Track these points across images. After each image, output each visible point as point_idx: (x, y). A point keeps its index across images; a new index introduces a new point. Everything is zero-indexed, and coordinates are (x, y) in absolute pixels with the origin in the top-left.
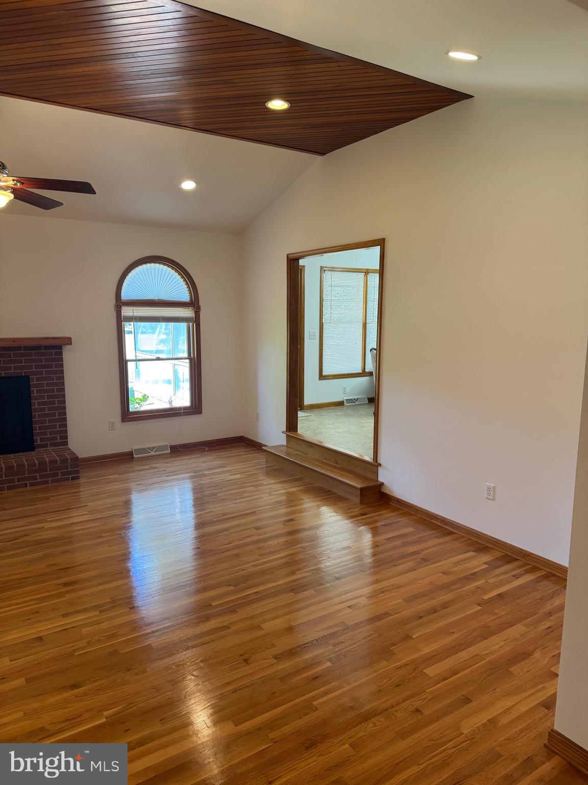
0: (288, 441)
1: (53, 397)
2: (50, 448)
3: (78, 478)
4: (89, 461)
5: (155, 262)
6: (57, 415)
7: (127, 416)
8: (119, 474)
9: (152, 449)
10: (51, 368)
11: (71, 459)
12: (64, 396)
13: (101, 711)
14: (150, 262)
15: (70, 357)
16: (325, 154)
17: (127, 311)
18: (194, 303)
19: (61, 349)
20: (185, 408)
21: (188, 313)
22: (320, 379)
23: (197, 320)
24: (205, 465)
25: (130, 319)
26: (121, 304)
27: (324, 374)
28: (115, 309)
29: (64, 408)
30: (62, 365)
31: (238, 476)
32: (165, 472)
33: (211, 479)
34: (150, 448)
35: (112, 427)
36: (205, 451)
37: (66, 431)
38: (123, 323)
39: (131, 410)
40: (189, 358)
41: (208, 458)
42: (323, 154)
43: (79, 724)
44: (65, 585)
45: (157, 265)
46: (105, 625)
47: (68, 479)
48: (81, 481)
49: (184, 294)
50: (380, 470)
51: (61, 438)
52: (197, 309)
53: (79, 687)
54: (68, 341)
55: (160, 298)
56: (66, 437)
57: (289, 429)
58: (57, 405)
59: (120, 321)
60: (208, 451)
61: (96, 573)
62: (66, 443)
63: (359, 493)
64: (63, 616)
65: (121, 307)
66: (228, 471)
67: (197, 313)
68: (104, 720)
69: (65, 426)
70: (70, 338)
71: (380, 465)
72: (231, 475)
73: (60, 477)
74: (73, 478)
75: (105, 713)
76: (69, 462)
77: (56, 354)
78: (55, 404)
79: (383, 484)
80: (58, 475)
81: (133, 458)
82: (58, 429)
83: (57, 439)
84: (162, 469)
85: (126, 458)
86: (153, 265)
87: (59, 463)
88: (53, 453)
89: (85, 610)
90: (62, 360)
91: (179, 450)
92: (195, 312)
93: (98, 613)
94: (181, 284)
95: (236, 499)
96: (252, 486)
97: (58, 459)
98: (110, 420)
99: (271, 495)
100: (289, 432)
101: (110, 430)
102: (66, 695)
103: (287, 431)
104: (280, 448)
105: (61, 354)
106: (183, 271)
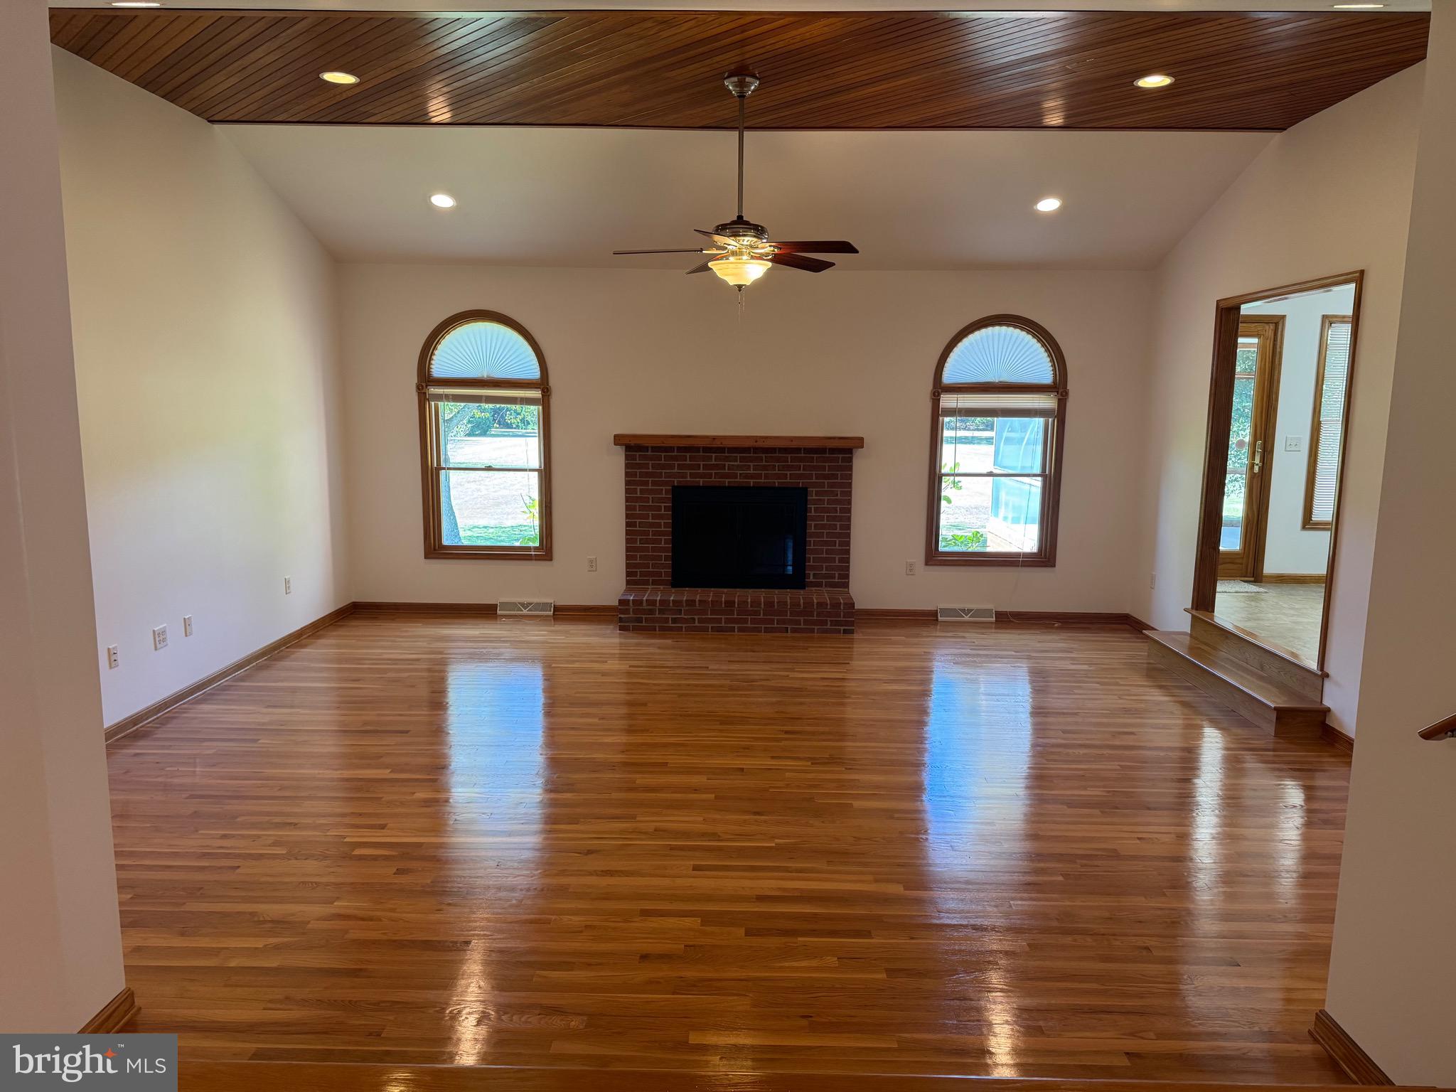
0: (1193, 626)
1: (834, 518)
2: (824, 589)
3: (852, 632)
4: (873, 615)
5: (1000, 325)
6: (837, 545)
7: (934, 556)
8: (907, 637)
9: (967, 612)
10: (835, 479)
11: (845, 604)
12: (849, 519)
13: (774, 837)
14: (993, 325)
15: (862, 467)
16: (1285, 129)
17: (948, 401)
18: (1059, 387)
19: (851, 453)
20: (1026, 555)
21: (1046, 402)
22: (1304, 528)
23: (1060, 415)
24: (1039, 645)
25: (952, 412)
26: (940, 390)
27: (1314, 518)
28: (931, 397)
29: (848, 535)
30: (850, 477)
31: (1085, 667)
32: (973, 644)
33: (1038, 663)
34: (963, 610)
35: (911, 570)
36: (1052, 628)
37: (848, 568)
38: (941, 418)
39: (941, 549)
40: (1043, 475)
41: (1055, 637)
42: (1282, 129)
43: (750, 840)
44: (787, 732)
45: (1004, 328)
46: (810, 776)
47: (839, 632)
48: (856, 636)
49: (1043, 372)
50: (1328, 686)
51: (841, 577)
52: (1061, 395)
53: (762, 815)
54: (859, 442)
55: (1001, 380)
56: (847, 576)
57: (1197, 606)
58: (838, 531)
59: (937, 414)
60: (1058, 628)
61: (827, 729)
62: (846, 585)
63: (1274, 716)
64: (773, 757)
65: (939, 395)
66: (1073, 659)
67: (1062, 403)
68: (774, 845)
69: (848, 560)
70: (862, 439)
71: (1327, 676)
72: (1072, 664)
73: (829, 627)
74: (845, 632)
75: (776, 840)
76: (842, 608)
77: (844, 460)
78: (836, 529)
79: (1329, 710)
80: (827, 623)
81: (937, 620)
82: (837, 564)
83: (834, 578)
84: (969, 640)
85: (926, 619)
86: (997, 328)
87: (829, 607)
88: (826, 594)
89: (798, 759)
90: (850, 468)
91: (1007, 620)
92: (1059, 400)
93: (809, 763)
94: (1040, 356)
95: (1059, 694)
96: (1098, 683)
97: (828, 601)
98: (908, 561)
99: (1120, 698)
100: (1197, 610)
101: (907, 575)
102: (747, 817)
103: (1192, 608)
104: (1174, 636)
105: (850, 460)
106: (1044, 334)
